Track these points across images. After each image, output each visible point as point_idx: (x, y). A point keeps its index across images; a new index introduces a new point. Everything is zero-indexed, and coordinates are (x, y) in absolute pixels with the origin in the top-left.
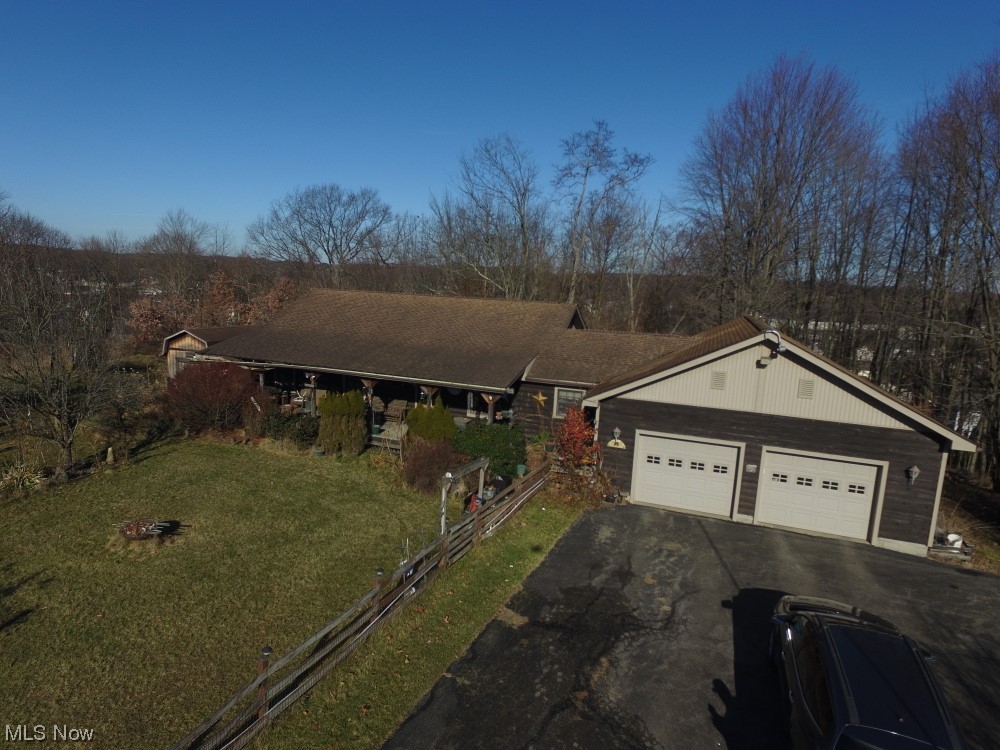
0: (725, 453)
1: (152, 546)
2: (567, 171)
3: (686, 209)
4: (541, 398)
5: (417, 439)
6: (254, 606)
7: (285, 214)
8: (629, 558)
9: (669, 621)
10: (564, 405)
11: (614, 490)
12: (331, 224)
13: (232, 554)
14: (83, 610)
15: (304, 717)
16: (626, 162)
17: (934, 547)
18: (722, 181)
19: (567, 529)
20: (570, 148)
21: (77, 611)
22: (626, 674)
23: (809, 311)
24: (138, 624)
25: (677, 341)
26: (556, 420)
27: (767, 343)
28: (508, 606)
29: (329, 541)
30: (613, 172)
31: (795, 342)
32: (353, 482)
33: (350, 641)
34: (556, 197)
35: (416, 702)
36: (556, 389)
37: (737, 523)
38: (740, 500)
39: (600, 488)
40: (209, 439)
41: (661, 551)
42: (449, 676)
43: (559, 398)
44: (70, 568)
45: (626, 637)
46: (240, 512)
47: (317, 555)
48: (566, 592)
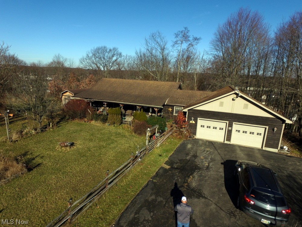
0: (223, 124)
1: (68, 148)
2: (176, 43)
3: (212, 54)
4: (170, 109)
5: (136, 121)
6: (98, 163)
7: (91, 55)
8: (196, 152)
9: (208, 168)
10: (177, 111)
11: (191, 135)
12: (104, 58)
13: (90, 151)
14: (54, 164)
15: (116, 188)
16: (193, 40)
17: (280, 150)
18: (222, 46)
19: (179, 145)
20: (177, 35)
21: (53, 164)
22: (197, 180)
23: (247, 84)
24: (69, 167)
25: (209, 93)
26: (175, 116)
27: (236, 94)
28: (165, 164)
29: (115, 148)
30: (190, 43)
31: (243, 93)
32: (119, 132)
33: (126, 171)
34: (173, 50)
35: (144, 185)
36: (175, 107)
37: (226, 144)
38: (227, 137)
39: (187, 134)
40: (77, 121)
41: (205, 150)
42: (151, 180)
43: (175, 109)
44: (48, 154)
45: (196, 171)
46: (89, 140)
47: (112, 151)
48: (180, 160)
